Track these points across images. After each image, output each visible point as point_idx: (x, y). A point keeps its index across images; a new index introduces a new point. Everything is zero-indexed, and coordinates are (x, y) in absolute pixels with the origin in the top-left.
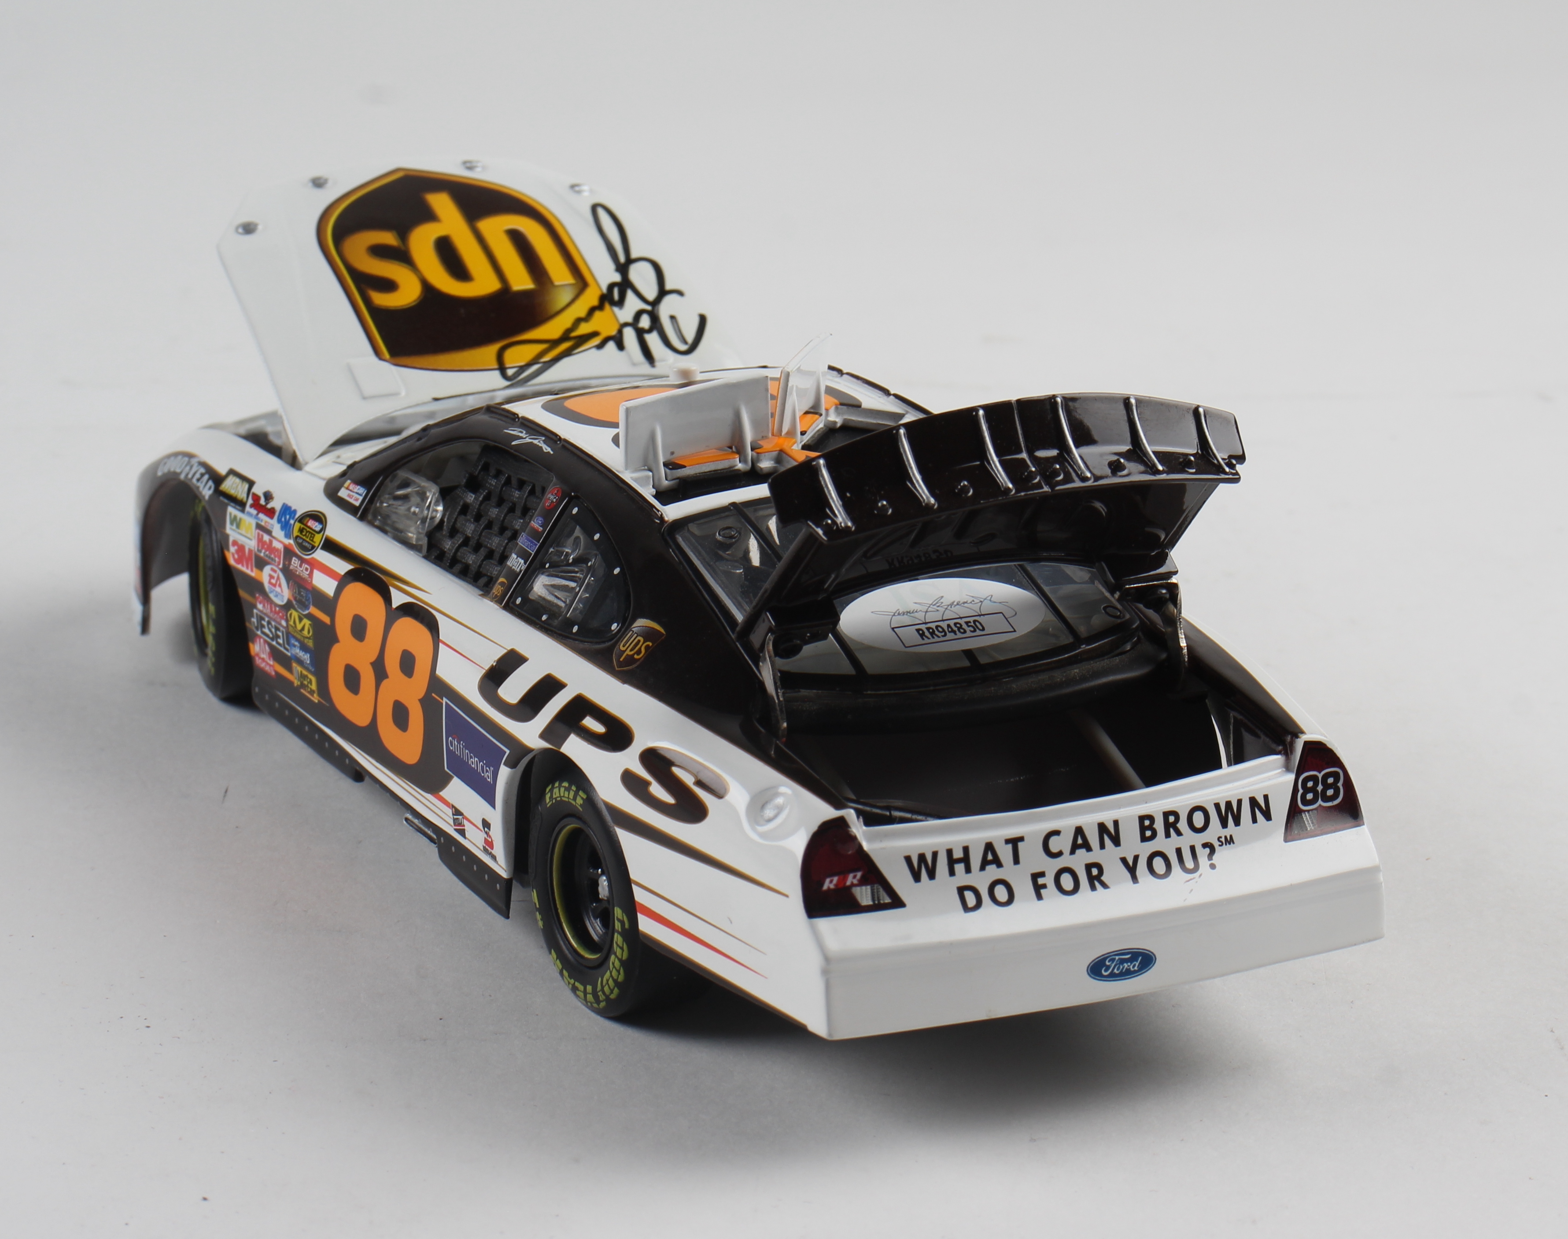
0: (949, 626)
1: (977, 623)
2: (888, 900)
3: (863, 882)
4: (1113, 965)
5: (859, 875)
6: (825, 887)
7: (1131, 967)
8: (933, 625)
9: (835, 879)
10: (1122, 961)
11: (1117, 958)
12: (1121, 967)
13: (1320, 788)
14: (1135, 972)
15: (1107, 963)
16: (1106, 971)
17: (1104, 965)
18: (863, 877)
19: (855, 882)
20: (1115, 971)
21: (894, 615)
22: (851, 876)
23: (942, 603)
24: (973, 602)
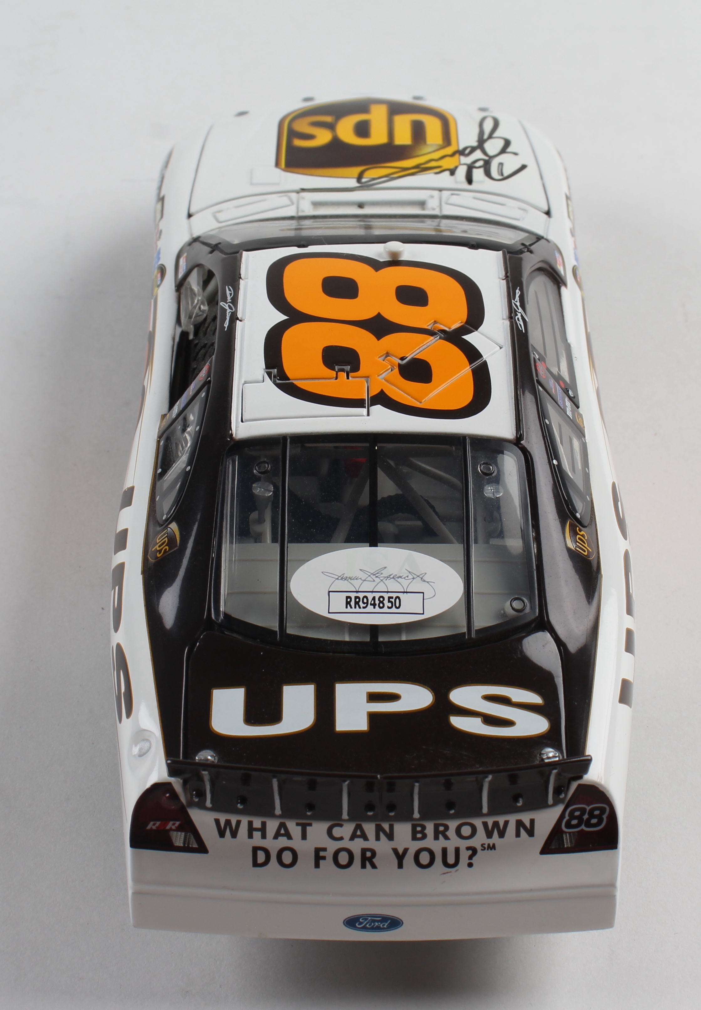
0: (374, 598)
1: (397, 600)
2: (195, 846)
3: (179, 829)
4: (366, 922)
5: (178, 823)
6: (149, 827)
7: (381, 925)
8: (361, 595)
9: (158, 823)
10: (374, 921)
11: (369, 918)
12: (373, 924)
13: (586, 817)
14: (384, 928)
15: (361, 920)
16: (359, 925)
17: (359, 921)
18: (180, 825)
19: (174, 827)
20: (368, 926)
21: (338, 579)
22: (171, 823)
23: (382, 574)
24: (406, 578)
